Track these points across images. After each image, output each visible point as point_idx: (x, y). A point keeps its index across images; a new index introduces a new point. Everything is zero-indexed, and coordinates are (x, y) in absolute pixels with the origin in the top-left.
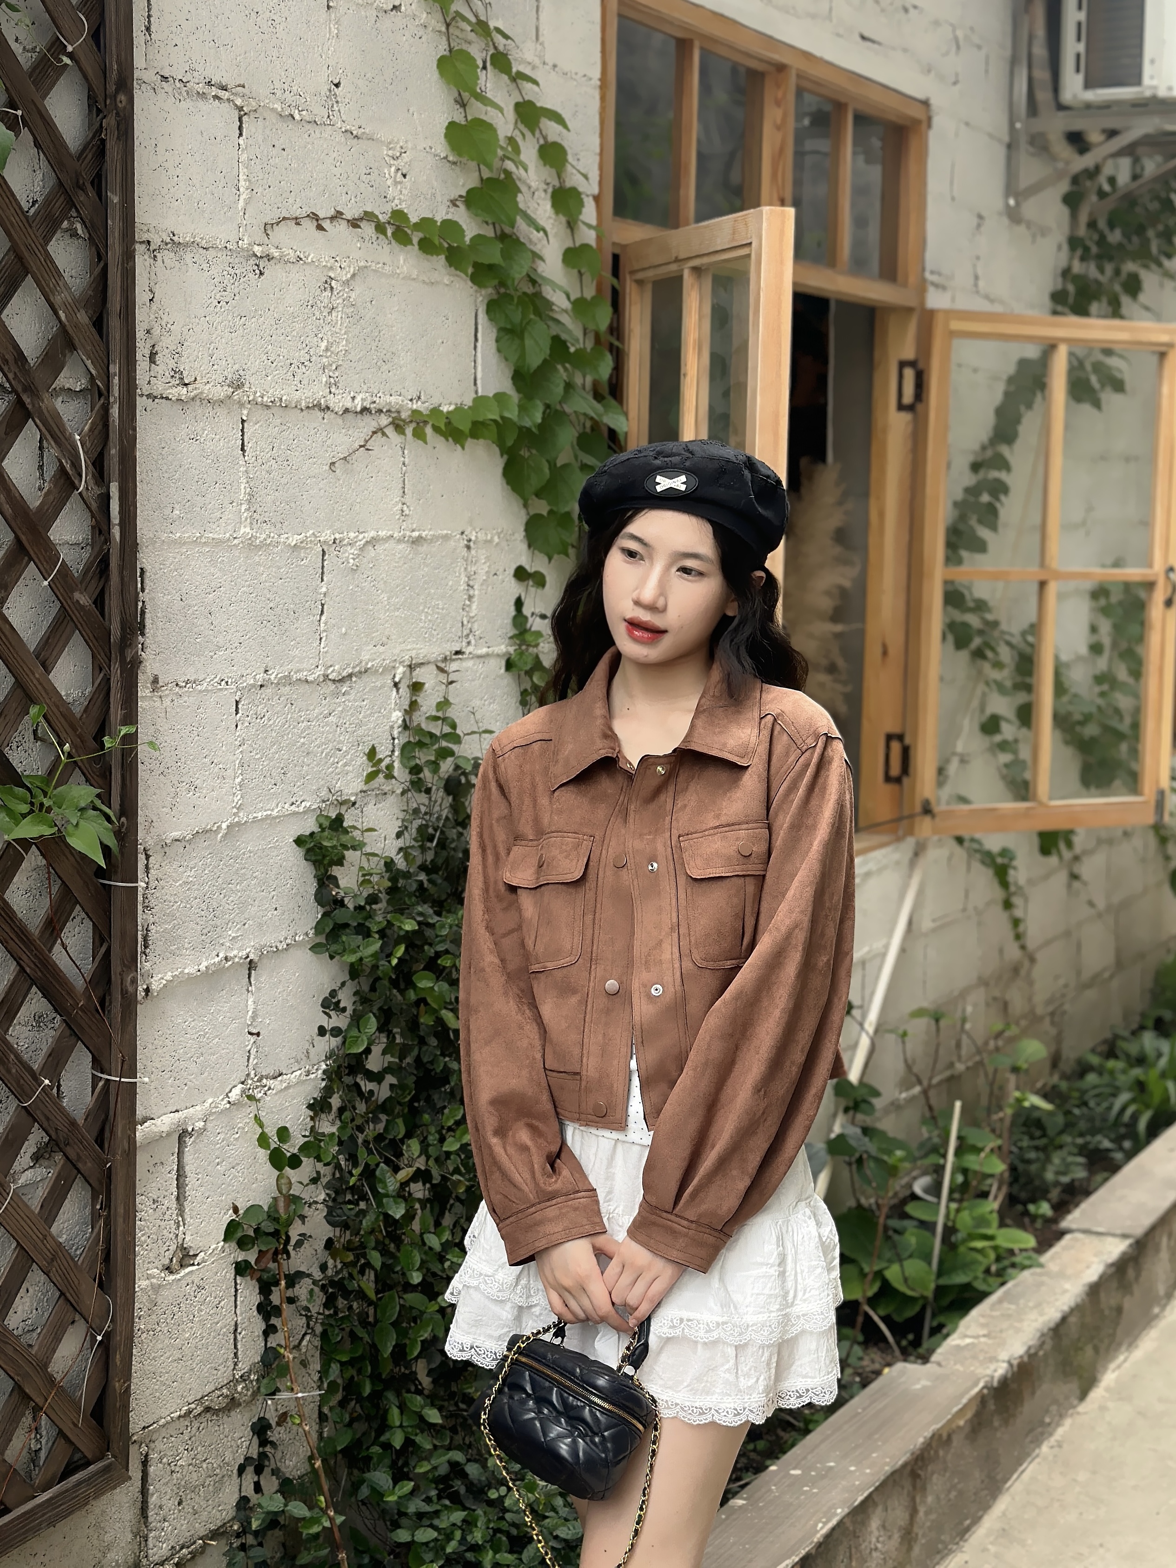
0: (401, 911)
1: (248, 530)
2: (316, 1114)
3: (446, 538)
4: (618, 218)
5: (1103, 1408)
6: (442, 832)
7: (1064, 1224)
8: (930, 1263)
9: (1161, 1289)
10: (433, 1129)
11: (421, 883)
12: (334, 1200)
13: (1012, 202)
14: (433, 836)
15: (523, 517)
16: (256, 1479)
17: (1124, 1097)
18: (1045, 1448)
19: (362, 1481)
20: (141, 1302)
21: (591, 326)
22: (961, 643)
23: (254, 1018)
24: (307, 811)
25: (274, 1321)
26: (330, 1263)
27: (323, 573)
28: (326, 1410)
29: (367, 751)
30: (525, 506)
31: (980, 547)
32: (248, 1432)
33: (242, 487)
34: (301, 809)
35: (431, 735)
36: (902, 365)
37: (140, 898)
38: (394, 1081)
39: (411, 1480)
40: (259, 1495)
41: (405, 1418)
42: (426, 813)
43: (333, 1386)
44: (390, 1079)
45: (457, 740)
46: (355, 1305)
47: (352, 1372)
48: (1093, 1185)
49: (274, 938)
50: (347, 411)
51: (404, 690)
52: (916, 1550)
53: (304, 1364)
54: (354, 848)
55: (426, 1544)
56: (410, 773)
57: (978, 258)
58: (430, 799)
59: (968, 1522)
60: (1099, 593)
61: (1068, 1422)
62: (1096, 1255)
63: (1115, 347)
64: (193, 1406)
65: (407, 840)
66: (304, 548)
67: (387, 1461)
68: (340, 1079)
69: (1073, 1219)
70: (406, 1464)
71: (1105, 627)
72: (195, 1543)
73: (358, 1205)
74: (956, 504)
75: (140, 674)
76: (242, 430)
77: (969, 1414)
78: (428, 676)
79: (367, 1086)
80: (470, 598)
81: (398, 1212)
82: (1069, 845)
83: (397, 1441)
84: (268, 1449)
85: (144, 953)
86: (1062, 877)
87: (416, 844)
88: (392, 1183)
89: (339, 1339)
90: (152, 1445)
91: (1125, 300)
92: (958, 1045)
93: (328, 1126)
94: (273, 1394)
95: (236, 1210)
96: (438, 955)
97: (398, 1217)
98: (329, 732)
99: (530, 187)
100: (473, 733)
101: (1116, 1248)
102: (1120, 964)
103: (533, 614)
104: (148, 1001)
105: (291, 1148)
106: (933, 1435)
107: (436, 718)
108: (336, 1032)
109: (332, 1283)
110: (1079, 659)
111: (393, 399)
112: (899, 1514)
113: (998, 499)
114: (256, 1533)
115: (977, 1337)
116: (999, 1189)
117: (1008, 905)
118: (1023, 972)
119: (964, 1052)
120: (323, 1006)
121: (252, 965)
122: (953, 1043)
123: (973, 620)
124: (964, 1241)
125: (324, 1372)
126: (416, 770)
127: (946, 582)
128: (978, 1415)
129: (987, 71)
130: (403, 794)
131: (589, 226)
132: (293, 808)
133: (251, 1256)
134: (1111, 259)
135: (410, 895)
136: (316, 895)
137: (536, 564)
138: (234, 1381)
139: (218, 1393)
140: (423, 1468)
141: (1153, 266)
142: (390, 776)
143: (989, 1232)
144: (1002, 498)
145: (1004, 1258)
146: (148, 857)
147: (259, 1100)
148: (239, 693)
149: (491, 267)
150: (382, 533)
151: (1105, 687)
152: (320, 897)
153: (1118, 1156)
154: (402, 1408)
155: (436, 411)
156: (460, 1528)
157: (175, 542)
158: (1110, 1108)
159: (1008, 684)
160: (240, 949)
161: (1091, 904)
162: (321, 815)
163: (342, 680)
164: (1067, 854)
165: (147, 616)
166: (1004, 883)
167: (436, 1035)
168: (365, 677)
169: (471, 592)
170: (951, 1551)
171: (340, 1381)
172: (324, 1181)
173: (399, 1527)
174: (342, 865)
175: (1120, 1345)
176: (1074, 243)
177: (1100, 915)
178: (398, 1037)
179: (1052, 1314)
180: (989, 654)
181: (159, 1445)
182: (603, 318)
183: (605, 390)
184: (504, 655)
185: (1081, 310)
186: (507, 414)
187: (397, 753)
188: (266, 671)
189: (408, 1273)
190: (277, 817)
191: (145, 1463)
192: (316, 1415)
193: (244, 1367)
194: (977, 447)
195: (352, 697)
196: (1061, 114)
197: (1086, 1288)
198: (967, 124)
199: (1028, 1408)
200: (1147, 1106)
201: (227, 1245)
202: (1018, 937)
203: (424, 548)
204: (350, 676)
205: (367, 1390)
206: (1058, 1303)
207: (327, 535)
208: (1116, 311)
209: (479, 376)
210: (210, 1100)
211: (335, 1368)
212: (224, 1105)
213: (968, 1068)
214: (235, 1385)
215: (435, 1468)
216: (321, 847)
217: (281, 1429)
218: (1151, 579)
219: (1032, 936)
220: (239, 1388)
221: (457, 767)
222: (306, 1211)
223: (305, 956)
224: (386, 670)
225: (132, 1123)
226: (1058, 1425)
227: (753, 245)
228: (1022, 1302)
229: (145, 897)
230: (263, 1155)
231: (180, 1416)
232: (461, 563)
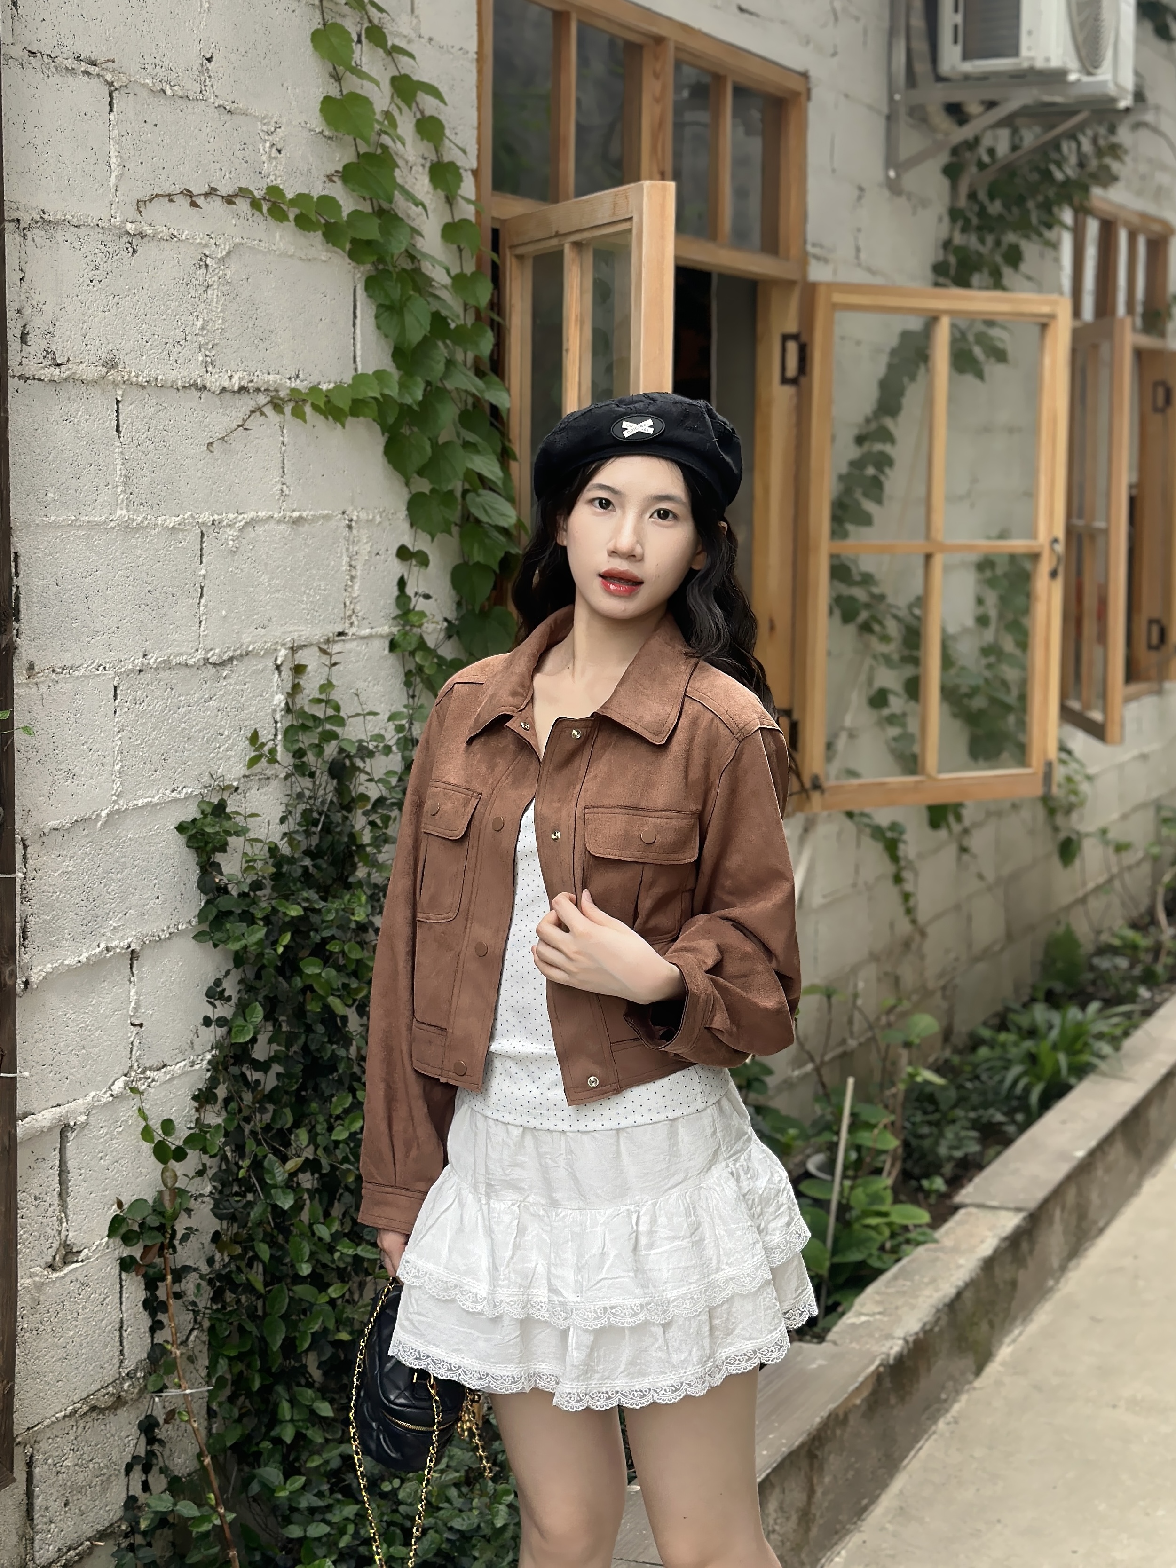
0: (286, 898)
1: (124, 512)
2: (201, 1106)
3: (327, 518)
4: (496, 193)
5: (999, 1383)
6: (327, 816)
7: (958, 1199)
8: (824, 1241)
9: (1055, 1262)
10: (321, 1118)
11: (306, 868)
12: (221, 1192)
13: (892, 174)
14: (319, 820)
15: (406, 496)
16: (144, 1478)
17: (1016, 1070)
18: (941, 1425)
19: (252, 1477)
20: (23, 1301)
21: (472, 302)
22: (848, 617)
23: (136, 1009)
24: (189, 797)
25: (160, 1317)
26: (218, 1256)
27: (201, 555)
28: (214, 1406)
29: (249, 735)
30: (407, 484)
31: (866, 520)
32: (135, 1430)
33: (119, 467)
34: (183, 796)
35: (315, 718)
36: (785, 338)
37: (18, 889)
38: (280, 1069)
39: (303, 1475)
40: (147, 1495)
41: (295, 1411)
42: (310, 798)
43: (221, 1381)
44: (277, 1068)
45: (341, 722)
46: (243, 1298)
47: (240, 1367)
48: (986, 1159)
49: (158, 926)
50: (224, 390)
51: (286, 673)
52: (814, 1531)
53: (191, 1359)
54: (237, 834)
55: (319, 1539)
56: (294, 756)
57: (859, 230)
58: (314, 783)
59: (865, 1502)
60: (985, 565)
61: (964, 1398)
62: (990, 1229)
63: (998, 318)
64: (78, 1405)
65: (291, 825)
66: (182, 530)
67: (278, 1457)
68: (226, 1069)
69: (966, 1194)
70: (297, 1459)
71: (992, 598)
72: (82, 1544)
73: (245, 1196)
74: (841, 478)
75: (15, 661)
76: (117, 411)
77: (865, 1393)
78: (310, 659)
79: (253, 1075)
80: (352, 578)
81: (286, 1202)
82: (959, 818)
83: (288, 1435)
84: (156, 1447)
85: (23, 945)
86: (953, 849)
87: (301, 829)
88: (279, 1173)
89: (227, 1333)
90: (36, 1446)
91: (1007, 271)
92: (850, 1022)
93: (214, 1118)
94: (161, 1391)
95: (120, 1205)
96: (325, 941)
97: (286, 1207)
98: (210, 717)
99: (407, 162)
100: (357, 715)
101: (1010, 1222)
102: (1010, 937)
103: (416, 594)
104: (28, 994)
105: (176, 1141)
106: (830, 1415)
107: (320, 701)
108: (222, 1022)
109: (219, 1276)
110: (965, 631)
111: (271, 378)
112: (796, 1495)
113: (882, 472)
114: (144, 1534)
115: (873, 1314)
116: (893, 1165)
117: (898, 879)
118: (914, 946)
119: (856, 1028)
120: (207, 995)
121: (134, 955)
122: (845, 1019)
123: (860, 594)
124: (859, 1218)
125: (212, 1368)
126: (299, 754)
127: (832, 556)
128: (874, 1393)
129: (865, 43)
130: (286, 778)
131: (468, 201)
132: (174, 794)
133: (137, 1252)
134: (991, 230)
135: (294, 881)
136: (199, 883)
137: (420, 543)
138: (121, 1379)
139: (104, 1391)
140: (315, 1462)
141: (1034, 237)
142: (273, 760)
143: (884, 1208)
144: (887, 470)
145: (899, 1234)
146: (25, 847)
147: (142, 1093)
148: (117, 679)
149: (369, 243)
150: (262, 514)
151: (992, 659)
152: (203, 885)
153: (1011, 1129)
154: (292, 1402)
155: (314, 389)
156: (353, 1521)
157: (49, 526)
158: (1002, 1081)
159: (896, 657)
160: (122, 939)
161: (981, 877)
162: (203, 801)
163: (223, 664)
164: (956, 828)
165: (22, 601)
166: (894, 858)
167: (323, 1022)
168: (246, 659)
169: (353, 573)
170: (848, 1532)
171: (229, 1376)
172: (210, 1173)
173: (291, 1523)
174: (225, 851)
175: (1015, 1319)
176: (955, 214)
177: (989, 889)
178: (284, 1025)
179: (947, 1289)
180: (877, 628)
181: (44, 1446)
182: (484, 293)
183: (486, 366)
184: (388, 636)
185: (963, 282)
186: (387, 392)
187: (280, 737)
188: (145, 656)
189: (297, 1266)
190: (158, 804)
191: (30, 1464)
192: (204, 1411)
193: (130, 1364)
194: (861, 419)
195: (232, 681)
196: (940, 85)
197: (981, 1263)
198: (846, 96)
199: (924, 1385)
200: (1039, 1078)
201: (111, 1241)
202: (909, 911)
203: (305, 528)
204: (231, 659)
205: (257, 1385)
206: (953, 1279)
207: (206, 517)
208: (998, 284)
209: (358, 353)
210: (93, 1094)
211: (223, 1363)
212: (107, 1098)
213: (860, 1044)
214: (121, 1383)
215: (327, 1462)
216: (203, 834)
217: (170, 1426)
218: (1037, 550)
219: (924, 910)
220: (126, 1386)
221: (341, 750)
222: (192, 1204)
223: (188, 945)
224: (268, 652)
225: (12, 1117)
226: (955, 1401)
227: (635, 220)
228: (917, 1278)
229: (23, 888)
230: (147, 1148)
231: (65, 1417)
232: (342, 544)
